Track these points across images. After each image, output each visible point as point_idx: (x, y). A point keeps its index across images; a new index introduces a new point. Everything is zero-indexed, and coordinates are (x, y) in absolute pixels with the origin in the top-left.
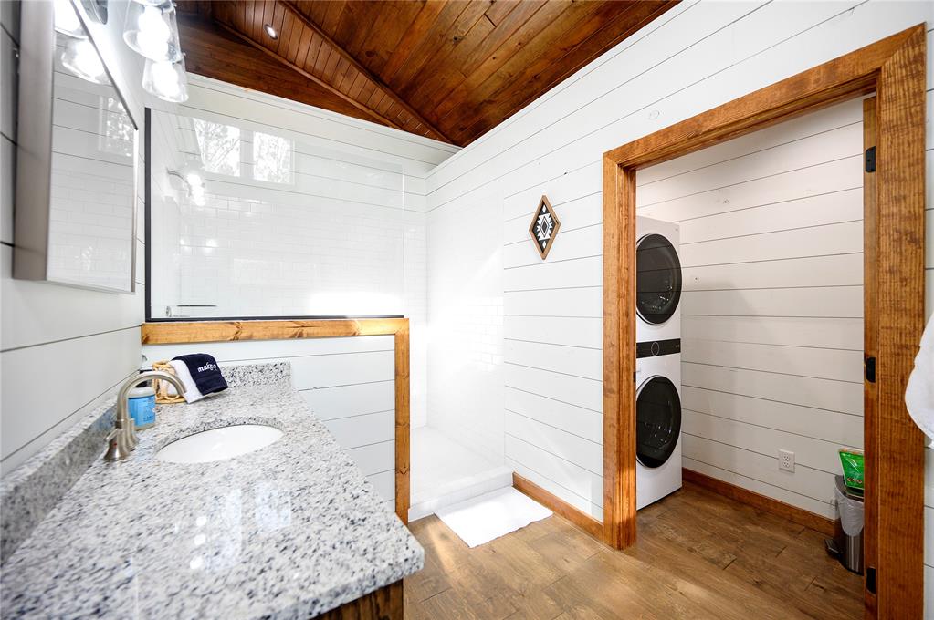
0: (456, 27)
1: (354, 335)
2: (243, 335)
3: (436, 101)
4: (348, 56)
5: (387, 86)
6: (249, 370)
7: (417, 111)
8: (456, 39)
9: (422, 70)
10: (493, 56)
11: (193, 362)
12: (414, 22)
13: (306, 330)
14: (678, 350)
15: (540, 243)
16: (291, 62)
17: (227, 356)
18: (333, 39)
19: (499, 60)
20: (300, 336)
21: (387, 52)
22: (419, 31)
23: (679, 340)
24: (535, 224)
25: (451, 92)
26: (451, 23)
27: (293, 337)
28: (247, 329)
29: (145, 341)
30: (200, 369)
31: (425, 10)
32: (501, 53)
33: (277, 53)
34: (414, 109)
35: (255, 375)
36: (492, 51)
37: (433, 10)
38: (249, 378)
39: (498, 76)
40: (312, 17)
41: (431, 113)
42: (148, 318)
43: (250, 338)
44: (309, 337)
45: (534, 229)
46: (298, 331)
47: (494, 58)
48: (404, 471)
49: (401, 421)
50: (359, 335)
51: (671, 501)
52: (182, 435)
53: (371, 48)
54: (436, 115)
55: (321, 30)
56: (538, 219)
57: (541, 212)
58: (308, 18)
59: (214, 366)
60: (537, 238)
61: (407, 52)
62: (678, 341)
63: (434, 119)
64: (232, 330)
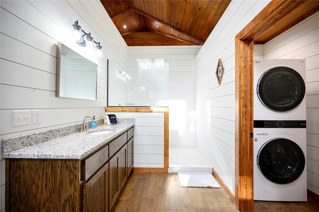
0: (198, 4)
1: (151, 112)
2: (124, 111)
3: (199, 31)
4: (171, 27)
5: (184, 32)
6: (125, 119)
7: (194, 37)
8: (199, 8)
9: (192, 23)
10: (214, 8)
11: (110, 116)
12: (185, 9)
13: (138, 110)
14: (305, 127)
15: (219, 78)
16: (163, 33)
17: (119, 116)
18: (167, 23)
19: (216, 9)
20: (137, 111)
21: (181, 21)
22: (188, 11)
23: (306, 121)
24: (217, 71)
25: (203, 27)
26: (196, 4)
27: (135, 112)
28: (125, 109)
29: (106, 111)
30: (111, 118)
31: (187, 3)
32: (216, 6)
33: (160, 32)
34: (193, 36)
35: (126, 121)
36: (212, 7)
37: (189, 2)
38: (125, 121)
39: (218, 15)
40: (160, 19)
41: (199, 36)
42: (108, 106)
43: (125, 111)
44: (139, 112)
45: (217, 73)
46: (136, 110)
47: (214, 9)
48: (167, 155)
49: (166, 140)
50: (153, 112)
51: (293, 205)
52: (98, 131)
53: (176, 22)
54: (201, 36)
55: (163, 22)
56: (218, 69)
57: (219, 66)
58: (160, 20)
59: (115, 117)
60: (218, 76)
61: (186, 19)
62: (304, 122)
63: (200, 38)
64: (121, 109)
